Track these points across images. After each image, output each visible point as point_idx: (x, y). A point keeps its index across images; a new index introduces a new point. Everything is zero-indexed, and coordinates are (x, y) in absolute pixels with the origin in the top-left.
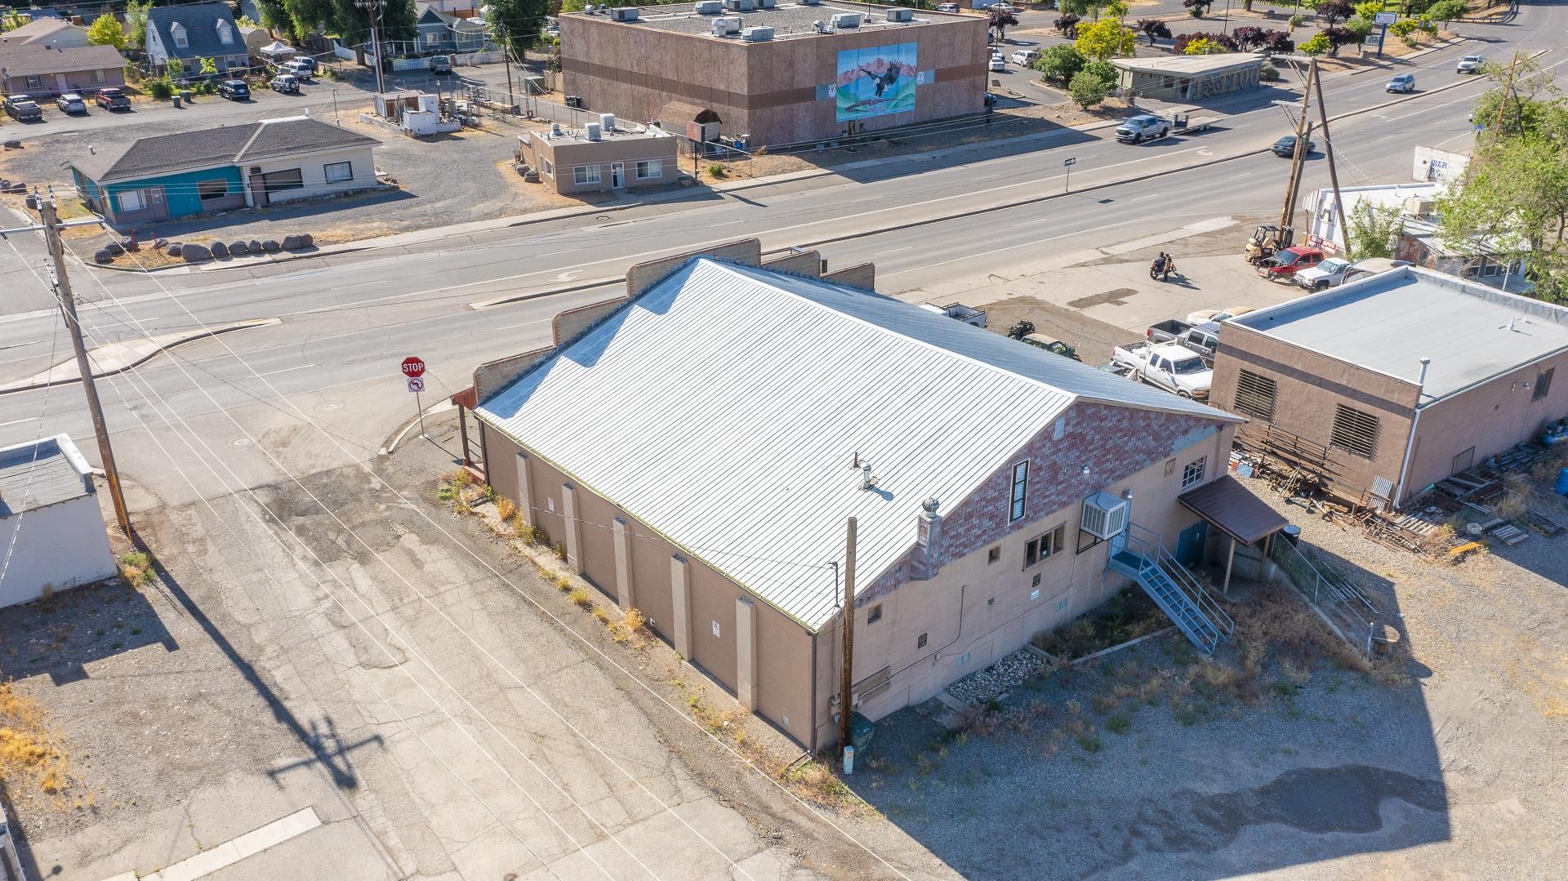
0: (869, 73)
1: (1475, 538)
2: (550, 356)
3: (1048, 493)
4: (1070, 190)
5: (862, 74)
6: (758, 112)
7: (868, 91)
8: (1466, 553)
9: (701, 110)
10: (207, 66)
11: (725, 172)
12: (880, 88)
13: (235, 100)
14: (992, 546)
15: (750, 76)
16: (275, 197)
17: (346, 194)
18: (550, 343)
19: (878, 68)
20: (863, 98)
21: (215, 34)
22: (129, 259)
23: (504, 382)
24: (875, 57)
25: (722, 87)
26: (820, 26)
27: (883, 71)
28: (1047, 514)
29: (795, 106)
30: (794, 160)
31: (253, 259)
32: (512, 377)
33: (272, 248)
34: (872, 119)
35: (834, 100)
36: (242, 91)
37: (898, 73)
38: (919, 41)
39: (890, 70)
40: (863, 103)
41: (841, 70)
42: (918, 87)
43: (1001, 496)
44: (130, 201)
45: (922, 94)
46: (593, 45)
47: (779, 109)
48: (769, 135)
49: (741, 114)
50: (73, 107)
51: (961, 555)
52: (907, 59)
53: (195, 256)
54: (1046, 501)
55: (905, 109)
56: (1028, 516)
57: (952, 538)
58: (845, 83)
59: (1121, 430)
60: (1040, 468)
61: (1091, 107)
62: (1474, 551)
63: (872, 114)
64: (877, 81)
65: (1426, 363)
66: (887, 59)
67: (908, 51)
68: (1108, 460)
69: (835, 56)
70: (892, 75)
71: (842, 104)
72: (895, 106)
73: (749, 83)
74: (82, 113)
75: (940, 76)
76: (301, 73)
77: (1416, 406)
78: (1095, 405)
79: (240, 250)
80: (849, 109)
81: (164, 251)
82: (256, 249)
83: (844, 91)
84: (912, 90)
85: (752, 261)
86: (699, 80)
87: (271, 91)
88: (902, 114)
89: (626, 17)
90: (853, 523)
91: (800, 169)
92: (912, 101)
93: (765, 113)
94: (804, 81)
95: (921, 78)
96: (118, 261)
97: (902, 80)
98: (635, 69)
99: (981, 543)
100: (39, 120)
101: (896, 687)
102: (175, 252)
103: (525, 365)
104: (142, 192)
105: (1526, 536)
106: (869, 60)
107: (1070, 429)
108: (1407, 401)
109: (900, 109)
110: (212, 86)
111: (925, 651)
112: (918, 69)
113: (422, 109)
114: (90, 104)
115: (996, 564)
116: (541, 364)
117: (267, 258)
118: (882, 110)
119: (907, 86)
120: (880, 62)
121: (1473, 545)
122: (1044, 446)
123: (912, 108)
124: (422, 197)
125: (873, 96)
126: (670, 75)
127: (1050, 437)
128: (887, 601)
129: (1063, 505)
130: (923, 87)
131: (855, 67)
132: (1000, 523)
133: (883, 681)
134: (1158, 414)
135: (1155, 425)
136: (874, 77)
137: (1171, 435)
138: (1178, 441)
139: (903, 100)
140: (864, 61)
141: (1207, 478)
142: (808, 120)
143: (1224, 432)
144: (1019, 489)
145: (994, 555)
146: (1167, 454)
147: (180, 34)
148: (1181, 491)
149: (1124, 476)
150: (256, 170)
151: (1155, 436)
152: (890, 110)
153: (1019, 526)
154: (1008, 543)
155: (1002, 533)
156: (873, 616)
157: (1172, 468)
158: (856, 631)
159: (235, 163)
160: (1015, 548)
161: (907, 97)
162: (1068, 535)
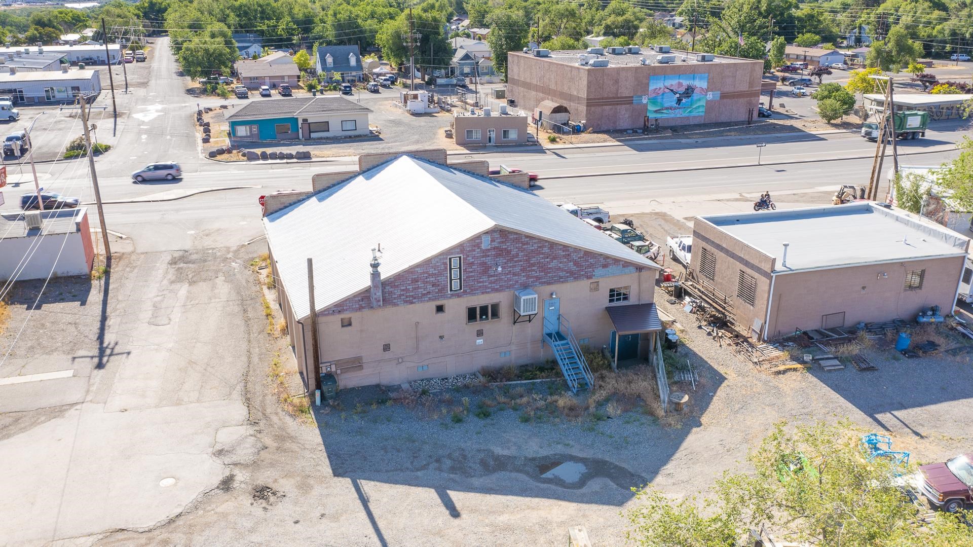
0: (672, 91)
1: (803, 362)
2: (308, 196)
3: (482, 280)
4: (761, 163)
5: (666, 90)
6: (593, 109)
7: (671, 101)
8: (790, 369)
9: (556, 105)
10: (337, 76)
11: (558, 140)
12: (679, 101)
13: (343, 93)
14: (439, 303)
15: (589, 87)
16: (313, 135)
17: (350, 137)
18: (310, 189)
19: (679, 88)
20: (666, 105)
21: (348, 60)
22: (225, 156)
23: (282, 206)
24: (677, 81)
25: (575, 93)
27: (682, 90)
28: (483, 293)
29: (618, 107)
30: (605, 136)
31: (278, 161)
32: (286, 205)
33: (290, 156)
34: (673, 119)
35: (646, 105)
36: (348, 89)
37: (693, 91)
38: (709, 73)
39: (687, 89)
40: (667, 109)
41: (652, 87)
42: (707, 102)
43: (440, 274)
44: (242, 131)
45: (710, 106)
46: (522, 69)
47: (607, 108)
48: (599, 122)
49: (583, 108)
50: (264, 92)
51: (412, 303)
52: (700, 84)
53: (252, 157)
54: (479, 285)
55: (697, 114)
56: (465, 292)
57: (403, 290)
58: (654, 95)
59: (542, 253)
60: (472, 263)
61: (832, 121)
62: (795, 370)
63: (673, 115)
64: (678, 95)
65: (786, 245)
66: (685, 83)
67: (701, 79)
68: (534, 270)
69: (648, 78)
70: (689, 91)
71: (651, 108)
72: (690, 112)
73: (587, 91)
74: (269, 96)
75: (724, 96)
76: (385, 82)
77: (772, 272)
78: (516, 234)
79: (273, 156)
80: (656, 112)
81: (241, 154)
82: (282, 156)
83: (654, 101)
84: (703, 103)
85: (441, 161)
86: (566, 89)
87: (366, 91)
88: (694, 117)
89: (541, 54)
90: (310, 261)
91: (605, 141)
92: (703, 109)
93: (598, 110)
94: (625, 92)
95: (710, 96)
96: (219, 157)
97: (695, 96)
98: (538, 84)
99: (427, 299)
100: (247, 98)
101: (367, 371)
102: (244, 155)
103: (294, 199)
104: (248, 128)
105: (842, 367)
106: (672, 82)
107: (495, 244)
108: (766, 267)
109: (694, 114)
110: (333, 85)
111: (388, 355)
112: (707, 90)
113: (419, 99)
114: (273, 92)
115: (440, 315)
116: (304, 200)
117: (285, 161)
118: (679, 113)
119: (699, 100)
120: (680, 84)
121: (799, 366)
122: (474, 251)
123: (703, 114)
124: (386, 141)
125: (674, 104)
126: (553, 87)
127: (478, 246)
128: (355, 317)
129: (497, 290)
130: (711, 101)
131: (662, 86)
132: (442, 290)
133: (356, 364)
134: (577, 250)
135: (574, 256)
136: (675, 93)
137: (591, 266)
138: (599, 271)
139: (696, 108)
140: (668, 83)
141: (633, 300)
142: (627, 116)
143: (644, 273)
144: (455, 273)
145: (440, 309)
146: (589, 277)
147: (329, 60)
148: (608, 304)
149: (549, 283)
150: (305, 120)
151: (576, 263)
152: (686, 114)
153: (459, 296)
154: (449, 304)
155: (445, 297)
156: (347, 324)
157: (596, 287)
158: (330, 329)
159: (295, 115)
160: (457, 307)
161: (699, 107)
162: (504, 311)
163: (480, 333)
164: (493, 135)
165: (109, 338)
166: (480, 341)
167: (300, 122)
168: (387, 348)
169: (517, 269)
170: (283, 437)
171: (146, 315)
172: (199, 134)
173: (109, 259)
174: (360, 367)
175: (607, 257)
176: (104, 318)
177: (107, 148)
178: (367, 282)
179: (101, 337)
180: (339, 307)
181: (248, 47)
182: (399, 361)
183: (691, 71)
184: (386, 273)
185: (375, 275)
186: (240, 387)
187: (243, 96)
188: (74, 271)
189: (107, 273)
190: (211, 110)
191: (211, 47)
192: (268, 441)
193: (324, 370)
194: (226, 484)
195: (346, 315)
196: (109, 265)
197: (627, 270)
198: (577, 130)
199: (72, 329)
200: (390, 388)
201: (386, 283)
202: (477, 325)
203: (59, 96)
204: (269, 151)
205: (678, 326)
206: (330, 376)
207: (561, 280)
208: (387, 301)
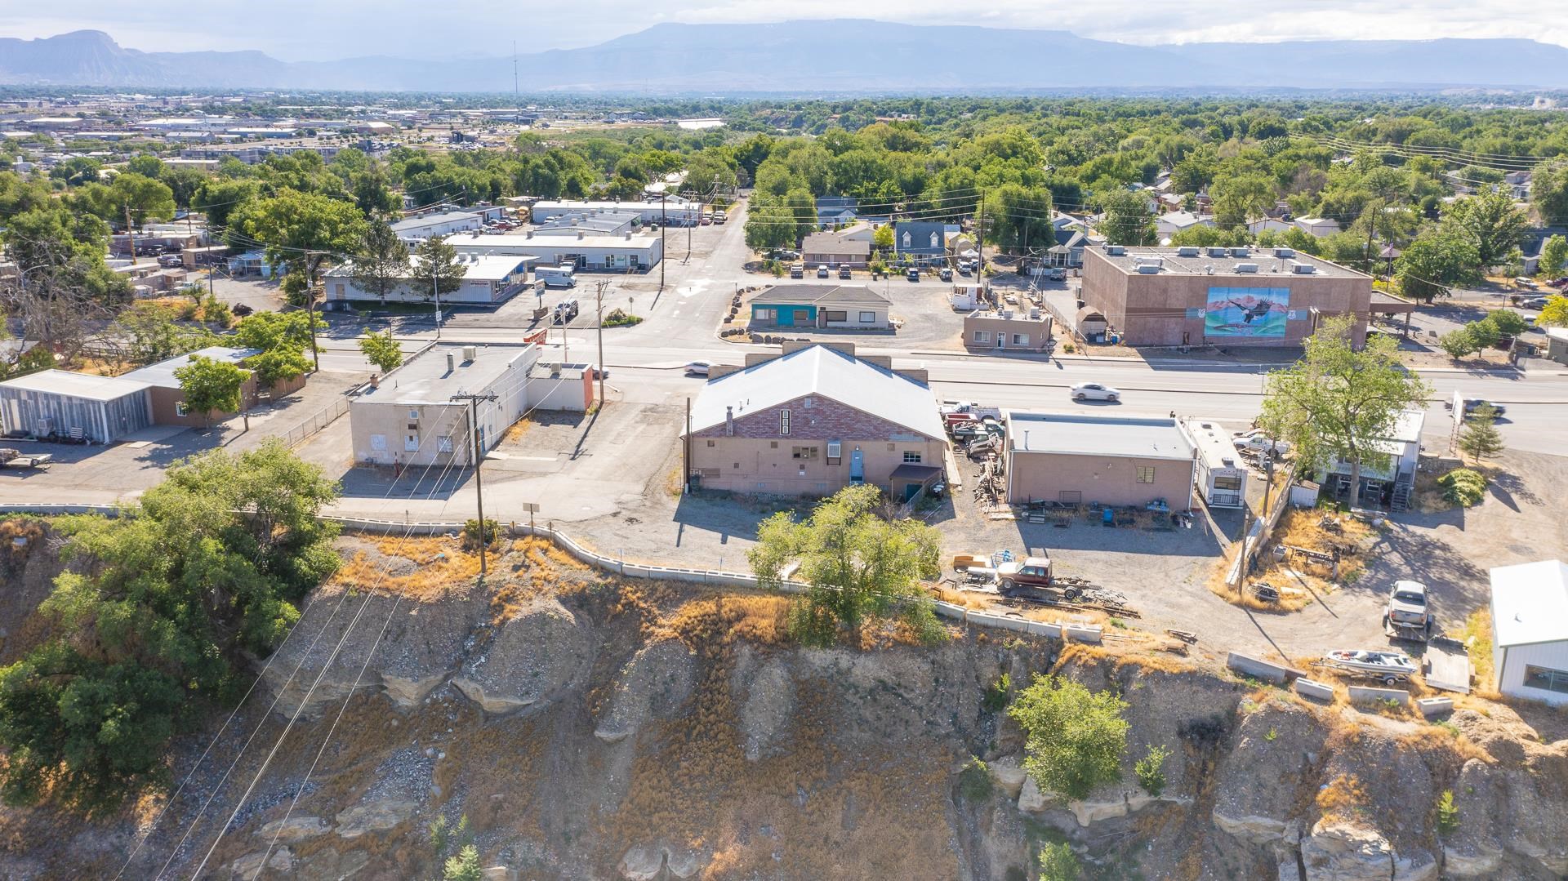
0: (1239, 305)
2: (741, 369)
3: (804, 429)
5: (1231, 305)
6: (1133, 319)
7: (1239, 317)
8: (1003, 519)
9: (1091, 312)
10: (910, 258)
11: (1077, 349)
12: (1249, 317)
13: (910, 280)
14: (772, 441)
15: (1129, 295)
16: (829, 324)
19: (1248, 303)
20: (1230, 322)
21: (929, 240)
22: (736, 337)
23: (720, 375)
24: (1247, 295)
25: (1120, 301)
26: (1209, 269)
27: (1254, 305)
28: (805, 439)
29: (1166, 320)
34: (1239, 338)
35: (1203, 320)
36: (916, 275)
37: (1268, 308)
38: (1291, 287)
39: (1260, 305)
40: (1231, 326)
41: (1211, 300)
42: (1289, 321)
43: (775, 420)
44: (762, 314)
45: (1291, 326)
47: (1152, 320)
48: (1141, 335)
49: (1122, 318)
50: (822, 273)
51: (754, 437)
52: (1278, 300)
53: (758, 340)
54: (803, 432)
56: (792, 436)
57: (749, 428)
58: (1214, 309)
59: (850, 417)
60: (797, 416)
61: (1460, 358)
62: (1007, 519)
63: (1239, 334)
64: (1247, 312)
65: (1027, 432)
66: (1258, 298)
67: (1279, 294)
68: (843, 428)
69: (1209, 290)
70: (1262, 309)
71: (1208, 323)
72: (1264, 332)
73: (1127, 298)
74: (826, 276)
76: (964, 269)
77: (1011, 449)
78: (830, 400)
79: (777, 341)
80: (1216, 328)
81: (750, 336)
83: (1214, 317)
84: (1283, 322)
85: (850, 353)
86: (1115, 295)
87: (936, 278)
88: (1270, 338)
89: (1114, 252)
91: (1128, 355)
92: (1281, 330)
93: (1140, 320)
94: (1175, 303)
95: (1292, 315)
96: (729, 338)
97: (1272, 314)
99: (765, 437)
100: (802, 277)
101: (721, 480)
102: (752, 337)
103: (731, 370)
104: (770, 311)
106: (1240, 296)
107: (812, 405)
109: (1270, 334)
110: (903, 270)
111: (737, 471)
112: (1288, 308)
113: (967, 294)
114: (831, 272)
115: (774, 449)
116: (737, 372)
118: (1248, 332)
119: (1278, 319)
120: (1250, 299)
122: (799, 407)
123: (1283, 335)
124: (897, 335)
125: (1242, 321)
126: (1108, 291)
127: (802, 405)
128: (717, 441)
129: (815, 438)
130: (1295, 321)
131: (1225, 299)
132: (776, 432)
133: (715, 473)
134: (877, 418)
135: (874, 422)
136: (1244, 309)
137: (888, 431)
138: (894, 436)
139: (1272, 328)
140: (1234, 297)
141: (924, 463)
142: (1177, 330)
143: (932, 443)
144: (786, 421)
145: (774, 445)
146: (887, 440)
147: (907, 238)
148: (902, 462)
149: (855, 439)
150: (823, 309)
151: (875, 428)
152: (1258, 333)
153: (787, 438)
154: (782, 442)
155: (777, 437)
156: (711, 444)
157: (892, 448)
158: (700, 446)
159: (813, 303)
160: (787, 446)
161: (1277, 327)
162: (820, 452)
163: (802, 467)
164: (1003, 339)
165: (583, 447)
166: (802, 473)
167: (818, 310)
168: (736, 465)
169: (830, 426)
170: (657, 503)
171: (611, 438)
172: (726, 315)
173: (602, 403)
174: (718, 476)
175: (900, 427)
176: (585, 436)
177: (640, 321)
178: (724, 419)
179: (579, 446)
180: (706, 433)
181: (838, 213)
182: (745, 476)
183: (1269, 285)
184: (736, 415)
185: (730, 414)
186: (646, 479)
187: (797, 275)
188: (576, 408)
189: (597, 412)
190: (754, 289)
191: (778, 220)
192: (648, 503)
193: (693, 473)
194: (615, 515)
195: (711, 439)
196: (600, 407)
197: (918, 439)
198: (1114, 341)
199: (564, 439)
200: (736, 493)
201: (736, 422)
202: (799, 462)
203: (618, 264)
204: (773, 335)
205: (960, 488)
206: (697, 477)
207: (863, 438)
208: (736, 433)
